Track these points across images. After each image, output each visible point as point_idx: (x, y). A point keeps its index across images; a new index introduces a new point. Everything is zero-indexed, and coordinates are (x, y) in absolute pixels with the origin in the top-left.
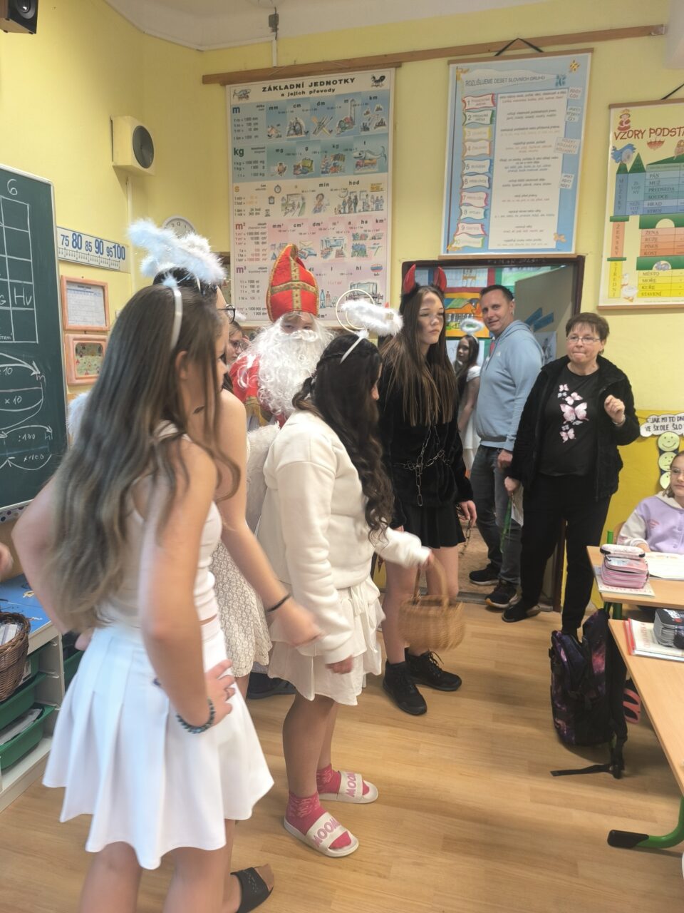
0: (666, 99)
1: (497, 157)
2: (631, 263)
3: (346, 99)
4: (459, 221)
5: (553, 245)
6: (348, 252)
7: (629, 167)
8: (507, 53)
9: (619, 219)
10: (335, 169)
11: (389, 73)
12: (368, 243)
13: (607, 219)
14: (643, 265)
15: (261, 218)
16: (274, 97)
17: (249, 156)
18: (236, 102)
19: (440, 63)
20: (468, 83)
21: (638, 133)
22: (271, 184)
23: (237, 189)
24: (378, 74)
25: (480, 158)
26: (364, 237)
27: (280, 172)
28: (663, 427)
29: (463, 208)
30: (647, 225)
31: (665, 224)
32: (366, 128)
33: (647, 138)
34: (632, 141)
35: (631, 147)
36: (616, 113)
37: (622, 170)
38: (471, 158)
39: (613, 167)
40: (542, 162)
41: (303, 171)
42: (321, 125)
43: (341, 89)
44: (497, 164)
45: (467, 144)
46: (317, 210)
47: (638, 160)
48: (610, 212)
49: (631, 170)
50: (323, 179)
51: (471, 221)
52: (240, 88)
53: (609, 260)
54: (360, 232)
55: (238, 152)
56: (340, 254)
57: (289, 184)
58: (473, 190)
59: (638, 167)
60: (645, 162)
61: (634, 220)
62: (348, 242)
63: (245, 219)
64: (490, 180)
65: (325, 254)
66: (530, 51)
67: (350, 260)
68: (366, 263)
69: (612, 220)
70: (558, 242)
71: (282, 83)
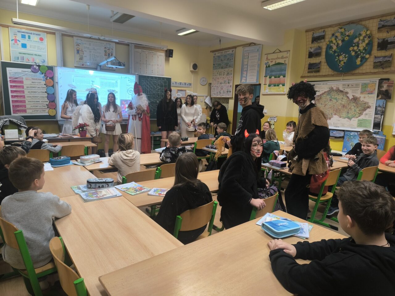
0: (274, 53)
1: (248, 65)
2: (267, 85)
3: (228, 54)
4: (243, 77)
5: (255, 82)
6: (227, 83)
7: (268, 66)
8: (251, 45)
9: (266, 76)
10: (226, 67)
11: (234, 50)
12: (230, 81)
13: (264, 76)
14: (269, 86)
15: (216, 77)
16: (219, 54)
17: (215, 65)
18: (214, 55)
19: (241, 47)
20: (245, 51)
21: (269, 60)
22: (218, 70)
23: (213, 71)
24: (233, 50)
25: (246, 65)
26: (229, 80)
27: (219, 68)
28: (272, 119)
29: (243, 74)
30: (270, 78)
31: (273, 77)
32: (230, 60)
33: (270, 61)
34: (268, 61)
35: (268, 62)
36: (266, 55)
37: (266, 67)
38: (245, 65)
39: (265, 66)
40: (255, 65)
41: (222, 68)
42: (225, 59)
43: (228, 53)
44: (248, 66)
45: (245, 62)
46: (223, 75)
47: (269, 65)
48: (264, 75)
49: (268, 67)
50: (225, 69)
51: (244, 77)
52: (215, 53)
53: (264, 85)
54: (229, 79)
55: (214, 65)
56: (226, 83)
57: (220, 70)
58: (245, 71)
59: (269, 66)
60: (270, 65)
61: (268, 77)
62: (227, 81)
63: (214, 77)
64: (247, 69)
65: (224, 83)
66: (254, 45)
67: (227, 85)
68: (229, 85)
69: (265, 77)
70: (256, 81)
71: (220, 52)
